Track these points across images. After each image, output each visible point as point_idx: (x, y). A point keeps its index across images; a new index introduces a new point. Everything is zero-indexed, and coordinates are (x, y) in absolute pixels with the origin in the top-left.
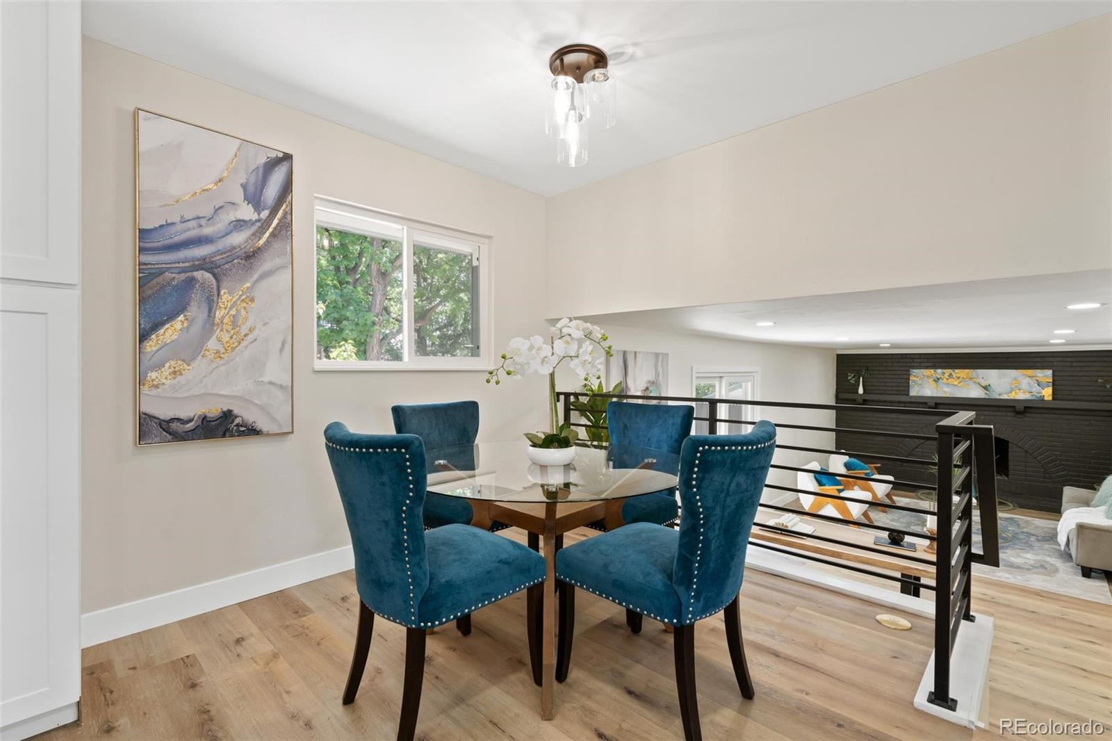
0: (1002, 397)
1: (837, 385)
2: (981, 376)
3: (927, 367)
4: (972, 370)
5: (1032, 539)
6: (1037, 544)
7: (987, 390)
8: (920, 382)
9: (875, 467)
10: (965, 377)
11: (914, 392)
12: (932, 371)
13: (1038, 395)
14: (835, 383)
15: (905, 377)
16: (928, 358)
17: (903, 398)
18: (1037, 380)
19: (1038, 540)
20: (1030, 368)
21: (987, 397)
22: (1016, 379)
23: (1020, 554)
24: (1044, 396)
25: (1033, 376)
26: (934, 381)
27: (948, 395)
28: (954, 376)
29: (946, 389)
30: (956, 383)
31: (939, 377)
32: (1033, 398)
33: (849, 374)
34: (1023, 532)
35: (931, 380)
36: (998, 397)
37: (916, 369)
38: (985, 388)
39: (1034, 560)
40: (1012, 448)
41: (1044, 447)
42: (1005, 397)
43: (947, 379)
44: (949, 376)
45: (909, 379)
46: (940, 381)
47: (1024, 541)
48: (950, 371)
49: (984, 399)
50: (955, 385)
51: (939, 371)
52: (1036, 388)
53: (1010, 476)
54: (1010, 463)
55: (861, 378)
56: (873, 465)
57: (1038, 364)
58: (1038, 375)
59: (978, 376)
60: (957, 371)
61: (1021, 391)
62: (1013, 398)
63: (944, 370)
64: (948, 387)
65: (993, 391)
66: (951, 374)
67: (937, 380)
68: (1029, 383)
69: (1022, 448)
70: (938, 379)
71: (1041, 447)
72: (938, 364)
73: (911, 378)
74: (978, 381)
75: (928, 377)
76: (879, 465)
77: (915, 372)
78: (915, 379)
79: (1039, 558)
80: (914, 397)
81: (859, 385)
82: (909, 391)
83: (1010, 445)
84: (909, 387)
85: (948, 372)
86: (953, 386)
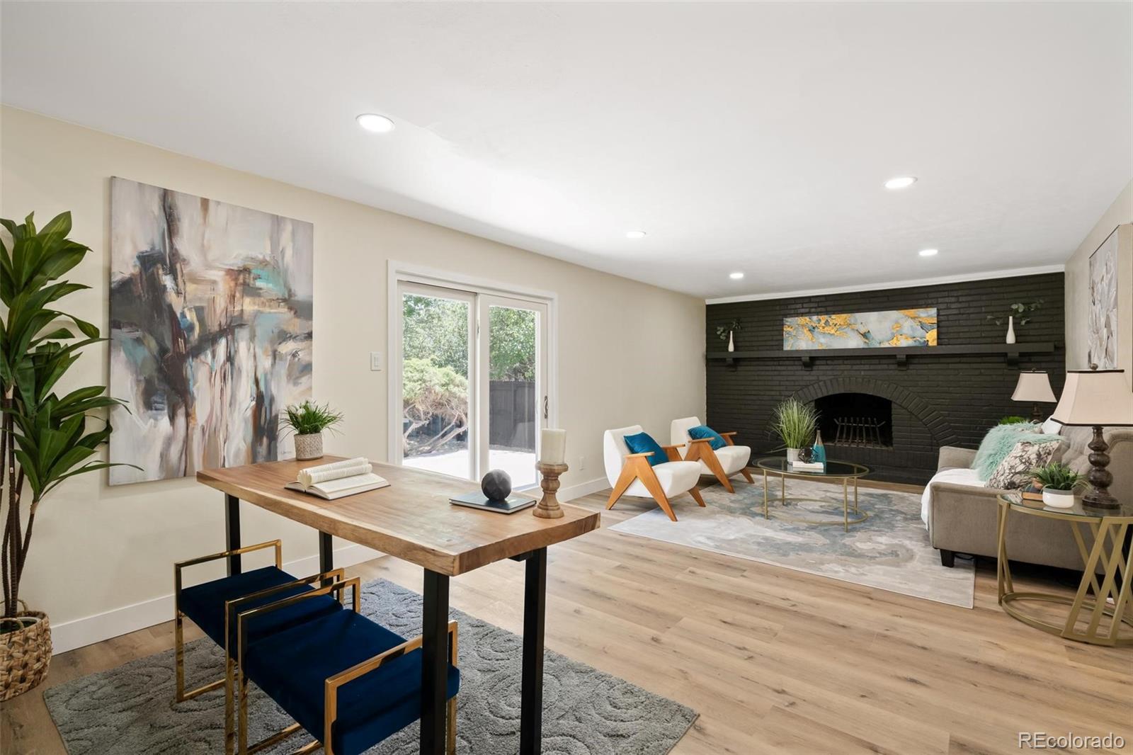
0: (882, 346)
1: (707, 343)
2: (859, 321)
3: (802, 314)
4: (849, 315)
5: (898, 518)
6: (900, 524)
7: (867, 338)
8: (794, 333)
9: (731, 436)
10: (842, 323)
11: (788, 346)
12: (807, 318)
13: (922, 341)
14: (705, 341)
15: (779, 328)
16: (802, 304)
17: (776, 354)
18: (920, 322)
19: (906, 519)
20: (912, 308)
21: (866, 346)
22: (897, 322)
23: (873, 537)
24: (928, 341)
25: (917, 317)
26: (810, 330)
27: (824, 348)
28: (831, 323)
29: (822, 340)
30: (833, 332)
31: (814, 325)
32: (917, 344)
33: (719, 328)
34: (892, 510)
35: (805, 331)
36: (878, 346)
37: (789, 317)
38: (865, 335)
39: (886, 545)
40: (895, 410)
41: (930, 406)
42: (886, 345)
43: (824, 328)
44: (825, 324)
45: (783, 330)
46: (816, 330)
47: (886, 521)
48: (826, 317)
49: (863, 349)
50: (833, 334)
51: (815, 318)
52: (920, 332)
53: (894, 445)
54: (893, 428)
55: (731, 332)
56: (728, 434)
57: (922, 302)
58: (922, 315)
59: (856, 320)
60: (833, 316)
61: (903, 336)
62: (894, 346)
63: (819, 317)
64: (824, 337)
65: (873, 339)
66: (827, 320)
67: (812, 330)
68: (912, 326)
69: (906, 409)
70: (814, 328)
71: (927, 407)
72: (813, 310)
73: (785, 329)
74: (856, 327)
75: (803, 326)
76: (735, 433)
77: (789, 321)
78: (789, 329)
79: (896, 541)
80: (788, 352)
81: (729, 342)
82: (783, 345)
83: (893, 406)
84: (783, 340)
85: (824, 318)
86: (829, 336)
